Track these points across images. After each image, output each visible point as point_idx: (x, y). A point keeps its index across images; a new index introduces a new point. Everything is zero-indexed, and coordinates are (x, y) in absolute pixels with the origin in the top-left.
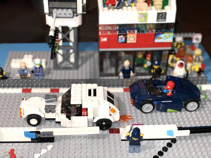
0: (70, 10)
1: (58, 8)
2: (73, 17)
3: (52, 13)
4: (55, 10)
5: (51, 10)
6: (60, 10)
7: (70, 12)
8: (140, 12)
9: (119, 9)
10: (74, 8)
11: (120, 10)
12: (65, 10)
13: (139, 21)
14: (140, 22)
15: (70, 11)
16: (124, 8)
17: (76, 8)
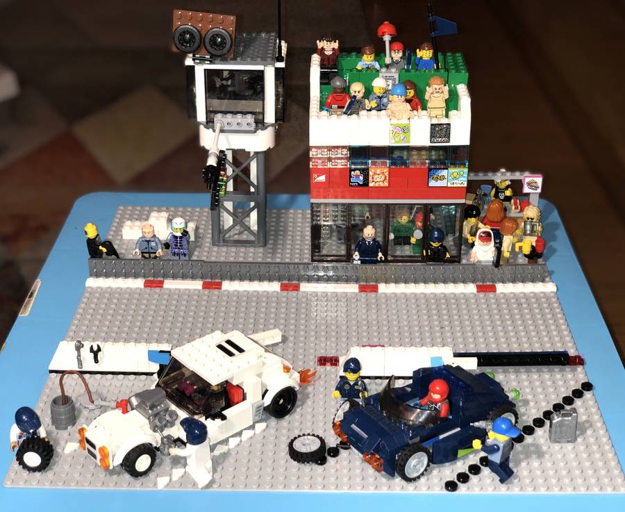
0: (249, 116)
1: (225, 113)
2: (255, 132)
3: (213, 122)
4: (219, 116)
5: (212, 115)
6: (229, 116)
7: (249, 121)
8: (394, 121)
9: (351, 114)
10: (259, 113)
11: (354, 116)
12: (239, 116)
13: (394, 141)
14: (396, 142)
15: (250, 119)
16: (363, 113)
17: (263, 113)
